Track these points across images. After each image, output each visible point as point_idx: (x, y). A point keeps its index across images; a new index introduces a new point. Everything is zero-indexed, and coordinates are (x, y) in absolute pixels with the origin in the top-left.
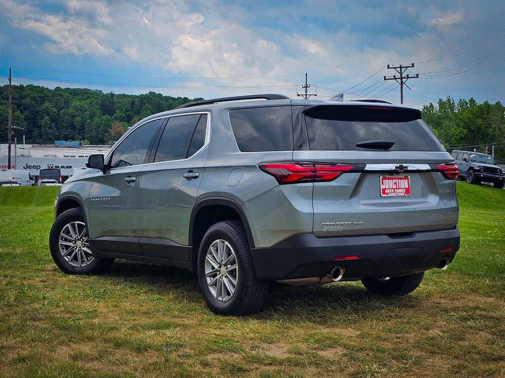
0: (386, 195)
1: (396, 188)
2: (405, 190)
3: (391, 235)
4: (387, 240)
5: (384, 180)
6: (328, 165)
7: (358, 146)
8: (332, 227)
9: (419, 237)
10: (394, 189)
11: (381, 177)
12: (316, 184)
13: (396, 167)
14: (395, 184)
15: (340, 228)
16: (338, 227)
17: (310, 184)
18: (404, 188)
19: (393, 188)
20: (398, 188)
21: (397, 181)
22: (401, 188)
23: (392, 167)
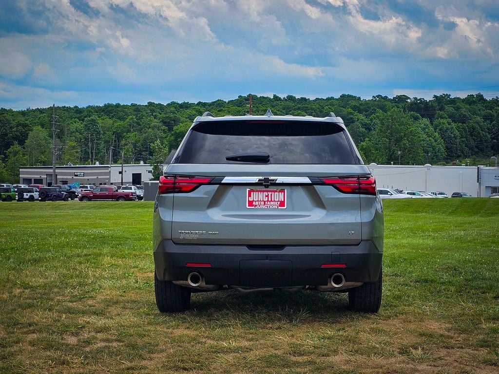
0: (254, 207)
1: (268, 201)
2: (279, 203)
3: (251, 247)
4: (245, 251)
5: (252, 193)
6: (188, 177)
7: (228, 159)
8: (188, 235)
9: (287, 251)
10: (265, 202)
11: (248, 190)
12: (176, 195)
13: (259, 180)
14: (267, 196)
15: (195, 237)
16: (194, 235)
17: (172, 195)
18: (279, 201)
19: (263, 201)
20: (270, 200)
21: (270, 193)
22: (274, 201)
23: (255, 179)
